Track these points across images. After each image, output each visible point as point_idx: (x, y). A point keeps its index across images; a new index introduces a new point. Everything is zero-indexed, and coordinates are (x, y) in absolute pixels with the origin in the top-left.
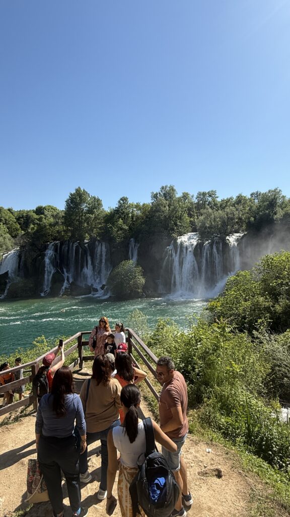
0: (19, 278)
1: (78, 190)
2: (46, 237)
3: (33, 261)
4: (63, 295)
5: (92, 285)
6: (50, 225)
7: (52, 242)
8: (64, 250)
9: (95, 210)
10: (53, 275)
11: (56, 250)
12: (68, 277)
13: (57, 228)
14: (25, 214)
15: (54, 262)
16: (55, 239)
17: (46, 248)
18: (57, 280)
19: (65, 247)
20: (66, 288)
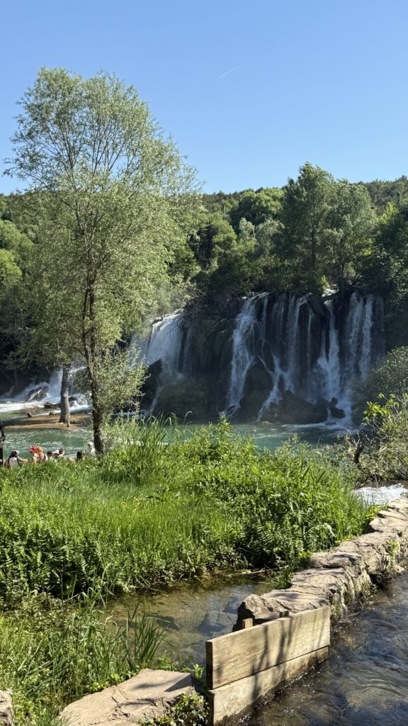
0: (180, 376)
1: (306, 171)
2: (239, 283)
3: (208, 339)
4: (262, 420)
5: (335, 401)
6: (249, 255)
7: (251, 296)
8: (276, 315)
9: (347, 218)
10: (249, 371)
11: (258, 316)
12: (281, 378)
13: (264, 261)
14: (204, 226)
15: (253, 342)
16: (259, 289)
17: (238, 308)
18: (258, 383)
19: (278, 308)
20: (272, 405)
